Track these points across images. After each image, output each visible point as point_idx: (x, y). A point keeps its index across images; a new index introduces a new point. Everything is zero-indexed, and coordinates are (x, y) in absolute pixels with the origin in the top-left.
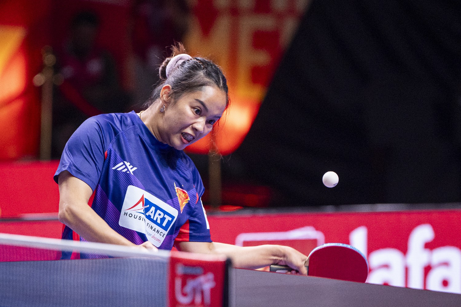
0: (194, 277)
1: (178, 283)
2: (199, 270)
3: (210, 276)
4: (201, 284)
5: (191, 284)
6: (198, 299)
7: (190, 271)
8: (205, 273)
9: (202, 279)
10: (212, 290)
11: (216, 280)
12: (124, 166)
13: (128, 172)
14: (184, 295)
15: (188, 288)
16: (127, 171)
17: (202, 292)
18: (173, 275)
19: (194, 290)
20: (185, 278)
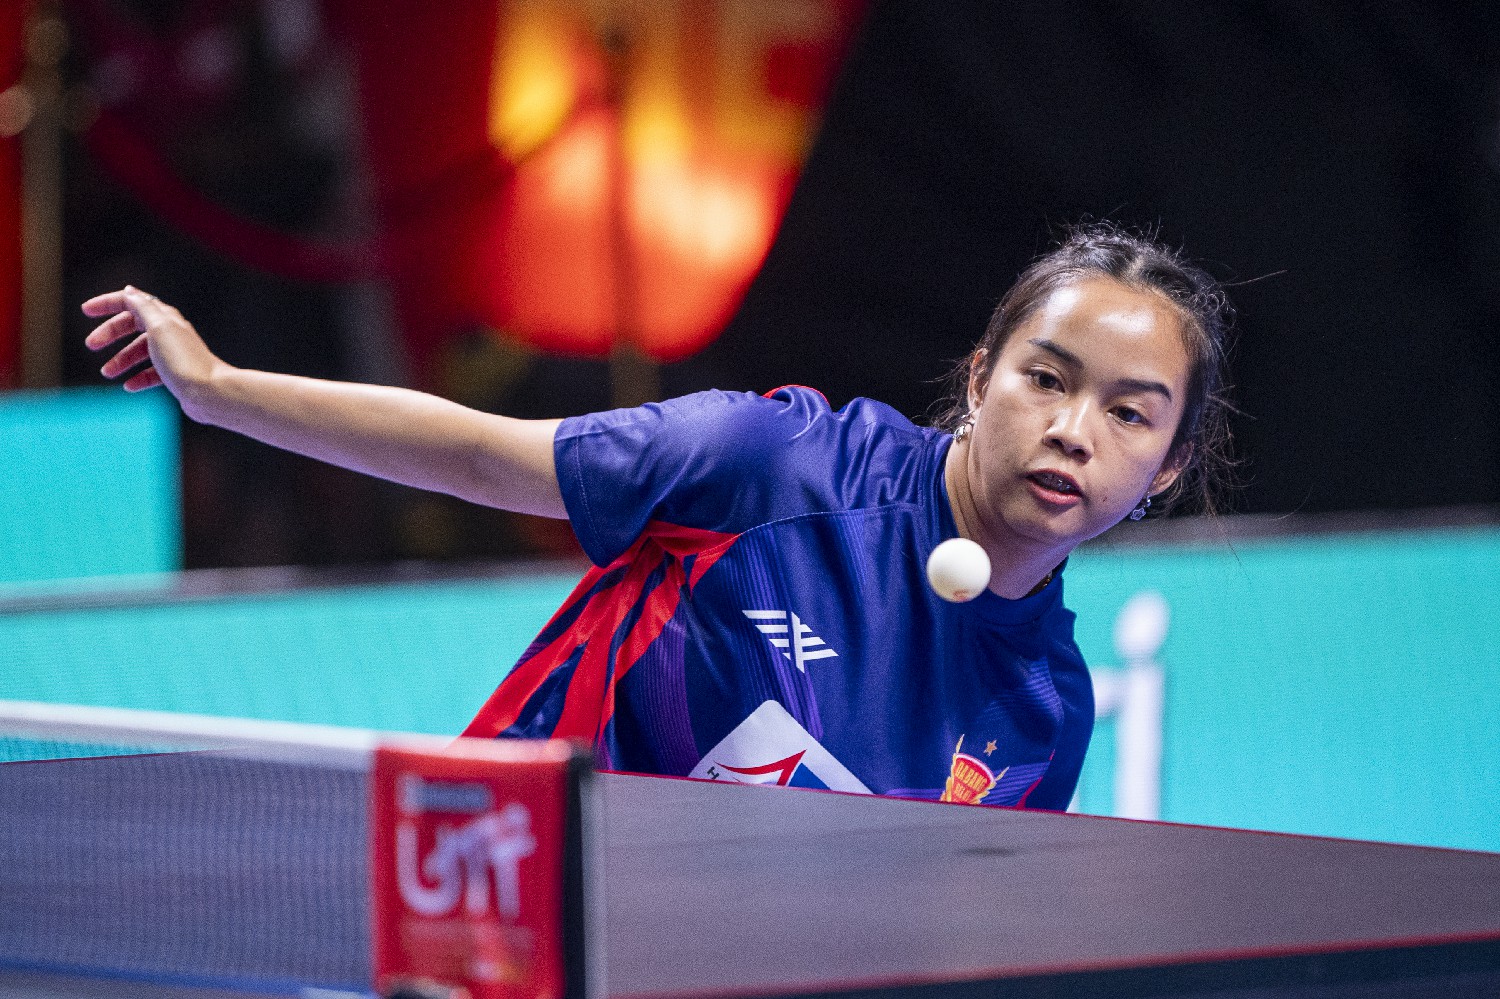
0: (460, 819)
1: (406, 840)
2: (475, 797)
3: (517, 815)
4: (484, 845)
5: (451, 845)
6: (477, 899)
7: (446, 799)
8: (498, 806)
9: (488, 826)
10: (525, 865)
11: (535, 828)
12: (783, 629)
13: (788, 655)
14: (429, 883)
15: (441, 863)
16: (785, 650)
17: (491, 874)
18: (388, 817)
19: (462, 867)
20: (430, 825)
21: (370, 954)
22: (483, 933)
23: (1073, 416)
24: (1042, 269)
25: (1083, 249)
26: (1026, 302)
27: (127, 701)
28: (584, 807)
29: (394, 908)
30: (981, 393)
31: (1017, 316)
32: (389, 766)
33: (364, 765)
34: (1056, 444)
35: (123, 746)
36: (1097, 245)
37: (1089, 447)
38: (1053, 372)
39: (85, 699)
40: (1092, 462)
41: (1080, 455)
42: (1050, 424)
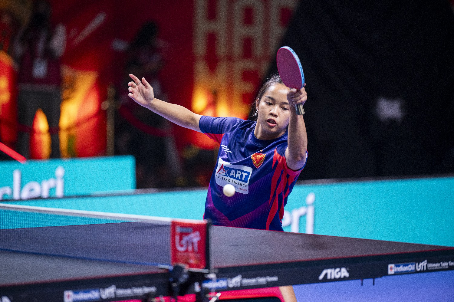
0: (187, 234)
1: (177, 238)
2: (190, 230)
3: (197, 233)
4: (191, 239)
5: (185, 239)
6: (190, 248)
7: (184, 230)
8: (194, 232)
9: (192, 235)
10: (199, 242)
11: (201, 235)
14: (181, 246)
15: (184, 242)
17: (193, 244)
18: (174, 234)
19: (187, 242)
20: (182, 235)
21: (171, 258)
22: (191, 255)
23: (275, 109)
24: (268, 83)
25: (275, 79)
26: (264, 90)
27: (127, 213)
28: (210, 232)
29: (175, 251)
30: (258, 106)
31: (264, 92)
32: (174, 224)
33: (170, 224)
34: (271, 114)
35: (126, 221)
36: (278, 78)
37: (277, 114)
38: (270, 102)
39: (120, 212)
40: (278, 117)
41: (276, 116)
42: (270, 111)
